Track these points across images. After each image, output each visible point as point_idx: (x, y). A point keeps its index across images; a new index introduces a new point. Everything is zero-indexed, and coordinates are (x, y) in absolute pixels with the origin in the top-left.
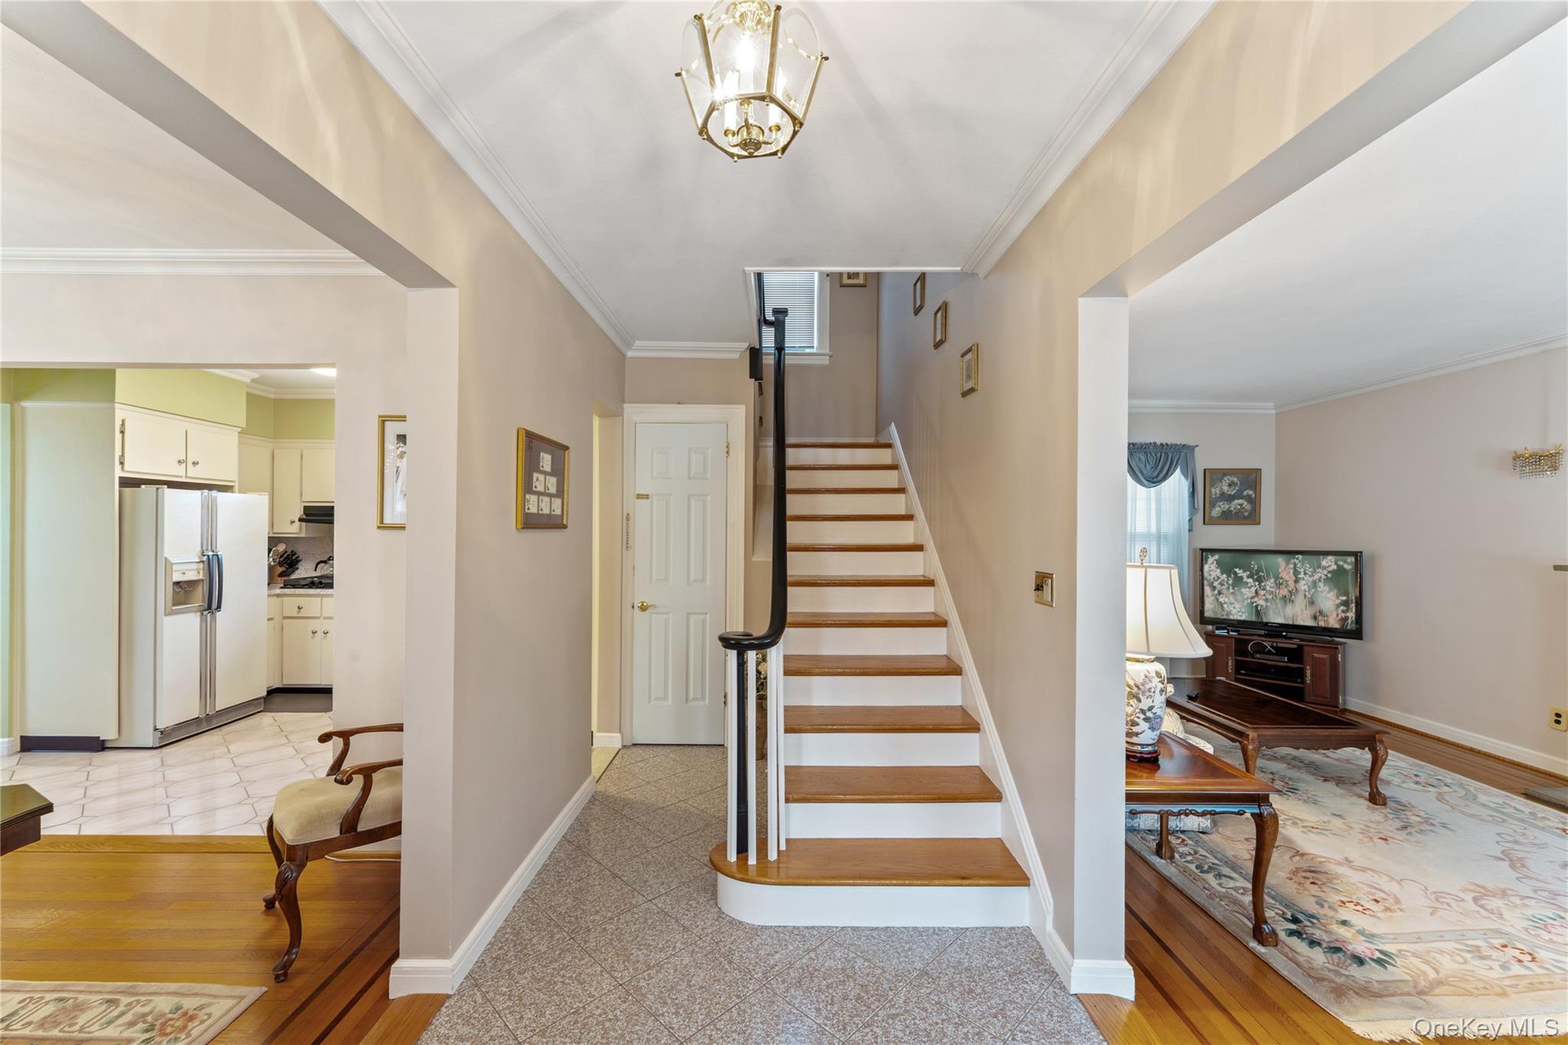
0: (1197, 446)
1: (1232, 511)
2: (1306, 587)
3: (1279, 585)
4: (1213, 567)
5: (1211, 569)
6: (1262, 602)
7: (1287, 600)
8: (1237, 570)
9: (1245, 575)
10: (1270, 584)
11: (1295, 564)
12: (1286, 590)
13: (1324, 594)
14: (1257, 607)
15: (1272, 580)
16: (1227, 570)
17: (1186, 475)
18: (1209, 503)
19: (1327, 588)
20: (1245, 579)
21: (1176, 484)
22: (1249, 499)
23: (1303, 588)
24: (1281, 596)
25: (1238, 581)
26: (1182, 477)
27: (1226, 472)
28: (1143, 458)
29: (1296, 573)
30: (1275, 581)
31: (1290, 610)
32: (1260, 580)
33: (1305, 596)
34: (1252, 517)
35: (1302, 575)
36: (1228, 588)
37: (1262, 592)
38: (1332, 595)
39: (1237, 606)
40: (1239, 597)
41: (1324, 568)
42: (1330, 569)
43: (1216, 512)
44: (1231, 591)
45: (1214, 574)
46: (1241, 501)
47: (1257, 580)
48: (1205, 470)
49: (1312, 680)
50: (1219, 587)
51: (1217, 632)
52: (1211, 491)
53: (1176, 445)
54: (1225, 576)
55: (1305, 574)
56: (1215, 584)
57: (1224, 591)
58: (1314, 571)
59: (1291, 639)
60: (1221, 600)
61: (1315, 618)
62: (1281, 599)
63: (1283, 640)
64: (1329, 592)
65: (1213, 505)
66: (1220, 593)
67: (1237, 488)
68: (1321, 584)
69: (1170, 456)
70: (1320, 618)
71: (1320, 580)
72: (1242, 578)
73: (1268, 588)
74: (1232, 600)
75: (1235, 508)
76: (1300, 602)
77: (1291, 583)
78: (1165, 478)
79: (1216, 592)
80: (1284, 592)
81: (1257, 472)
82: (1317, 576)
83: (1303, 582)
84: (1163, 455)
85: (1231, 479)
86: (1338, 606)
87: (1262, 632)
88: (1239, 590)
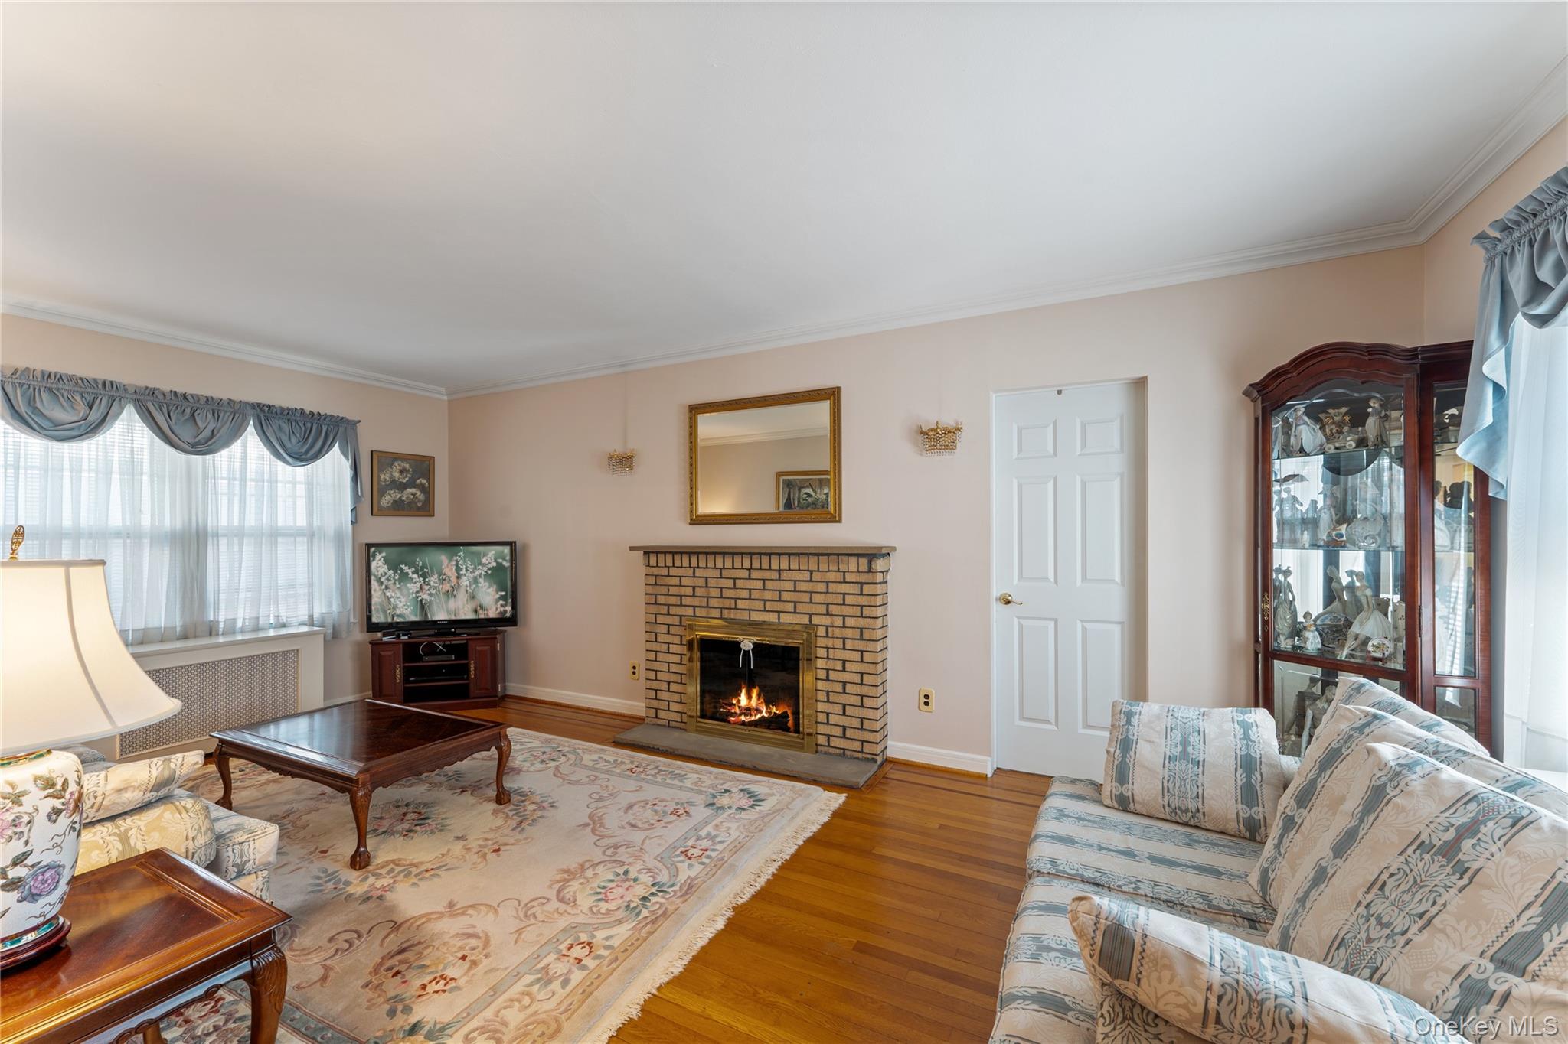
0: (360, 421)
1: (404, 501)
2: (468, 582)
3: (442, 581)
4: (381, 563)
5: (378, 565)
6: (426, 597)
7: (449, 595)
8: (403, 566)
9: (410, 571)
10: (433, 579)
11: (457, 561)
12: (449, 585)
13: (484, 589)
14: (421, 601)
15: (436, 576)
16: (394, 565)
17: (344, 452)
18: (378, 490)
19: (487, 584)
20: (410, 575)
21: (334, 464)
22: (422, 488)
23: (464, 583)
24: (444, 591)
25: (404, 577)
26: (342, 456)
27: (396, 457)
28: (286, 427)
29: (458, 569)
30: (439, 578)
31: (452, 604)
32: (424, 576)
33: (467, 591)
34: (425, 509)
35: (464, 572)
36: (395, 583)
37: (426, 587)
38: (492, 590)
39: (403, 600)
40: (405, 592)
41: (485, 565)
42: (490, 566)
43: (386, 501)
44: (398, 586)
45: (381, 571)
46: (413, 490)
47: (421, 576)
48: (372, 452)
49: (475, 674)
50: (386, 582)
51: (385, 639)
52: (379, 477)
53: (332, 416)
54: (391, 572)
55: (467, 570)
56: (383, 579)
57: (391, 586)
58: (475, 568)
59: (459, 634)
60: (388, 594)
61: (476, 611)
62: (444, 594)
63: (452, 638)
64: (489, 588)
65: (382, 493)
66: (387, 588)
67: (409, 476)
68: (481, 580)
69: (324, 429)
70: (481, 612)
71: (480, 577)
72: (407, 573)
73: (432, 583)
74: (399, 595)
75: (407, 498)
76: (462, 596)
77: (454, 579)
78: (317, 456)
79: (383, 587)
80: (447, 587)
81: (431, 459)
82: (477, 573)
83: (464, 578)
84: (315, 427)
85: (403, 465)
86: (497, 601)
87: (432, 632)
88: (405, 585)
